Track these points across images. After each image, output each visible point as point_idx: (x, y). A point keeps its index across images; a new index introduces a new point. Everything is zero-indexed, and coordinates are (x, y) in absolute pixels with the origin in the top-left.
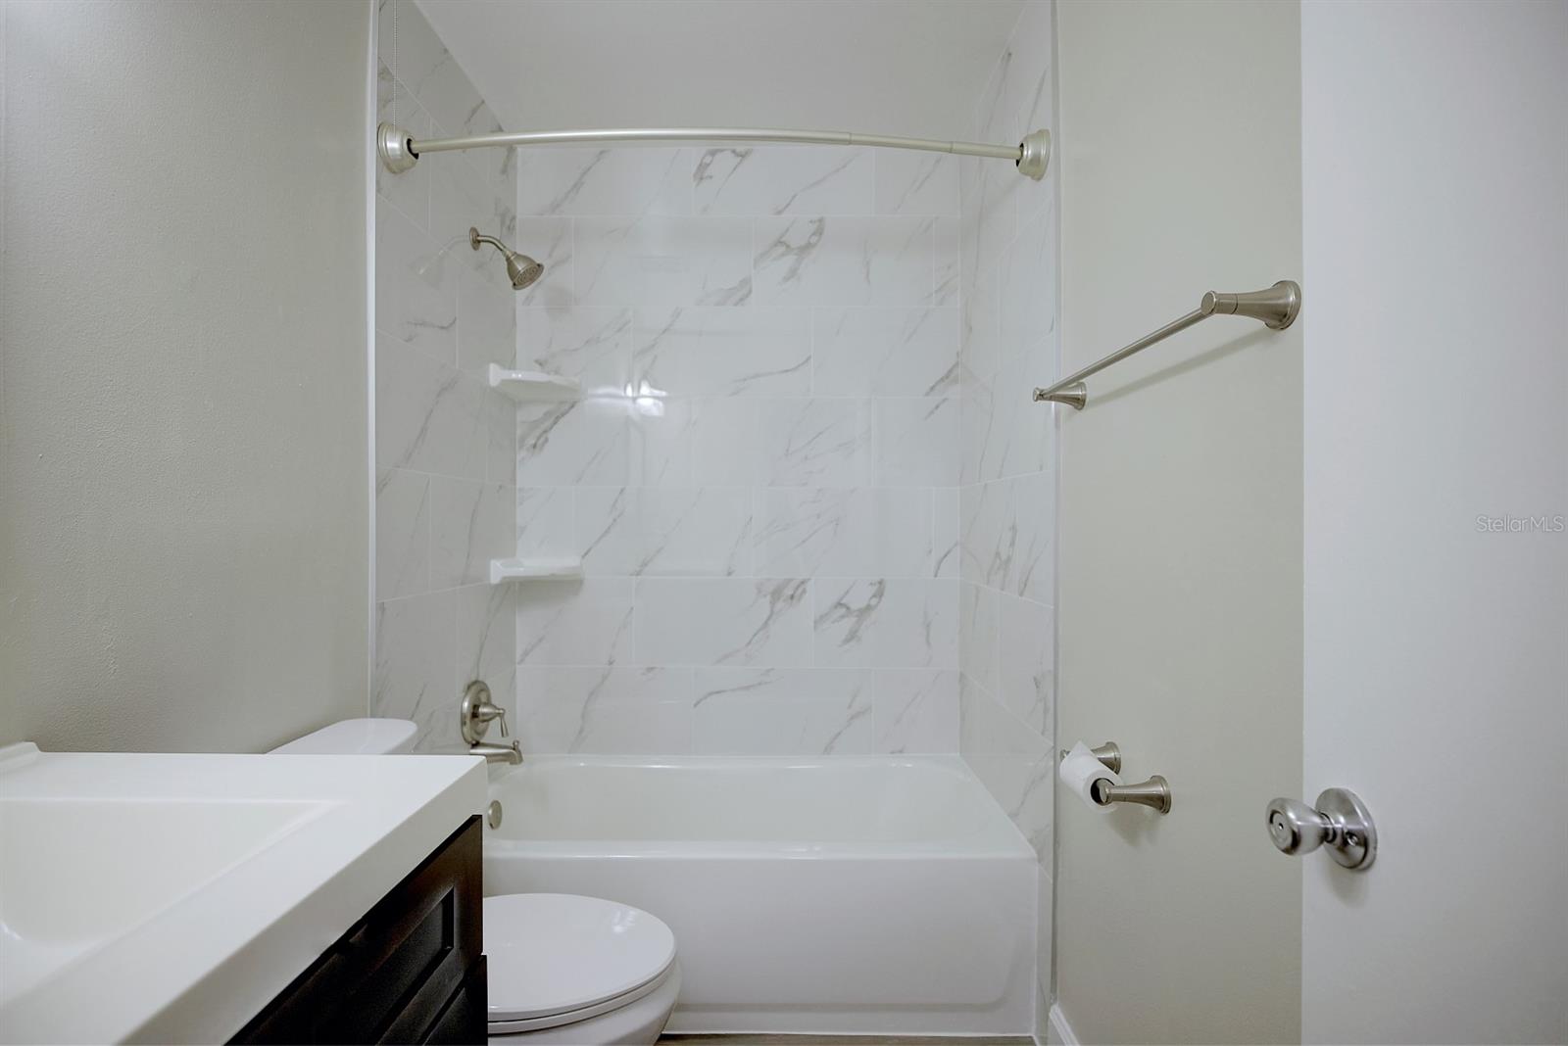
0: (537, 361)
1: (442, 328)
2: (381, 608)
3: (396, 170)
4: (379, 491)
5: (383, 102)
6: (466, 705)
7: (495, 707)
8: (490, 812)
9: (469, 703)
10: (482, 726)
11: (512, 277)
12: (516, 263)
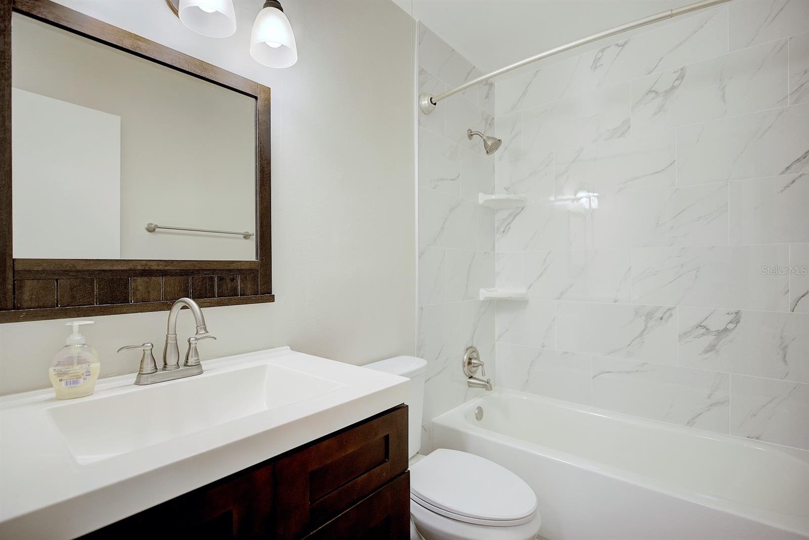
0: (505, 189)
1: (452, 180)
2: (421, 308)
3: (427, 113)
4: (420, 257)
5: (421, 85)
6: (465, 357)
7: (480, 361)
8: (477, 411)
9: (467, 356)
10: (474, 369)
11: (486, 148)
12: (488, 142)
